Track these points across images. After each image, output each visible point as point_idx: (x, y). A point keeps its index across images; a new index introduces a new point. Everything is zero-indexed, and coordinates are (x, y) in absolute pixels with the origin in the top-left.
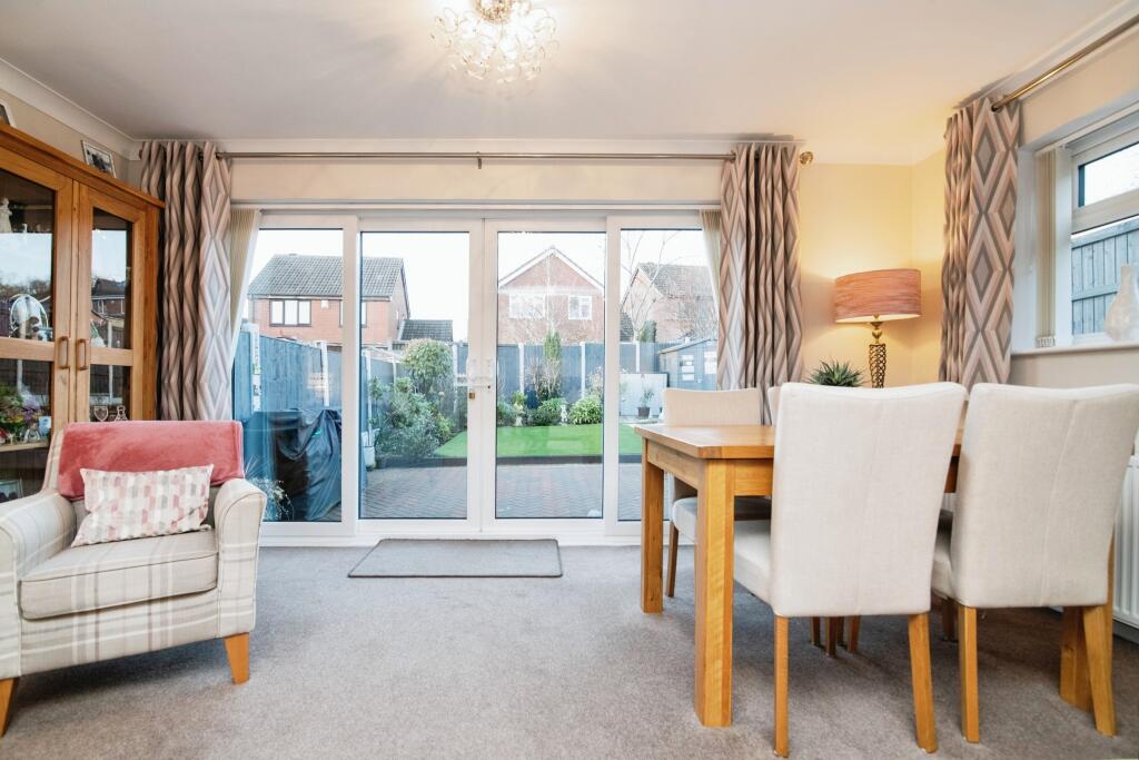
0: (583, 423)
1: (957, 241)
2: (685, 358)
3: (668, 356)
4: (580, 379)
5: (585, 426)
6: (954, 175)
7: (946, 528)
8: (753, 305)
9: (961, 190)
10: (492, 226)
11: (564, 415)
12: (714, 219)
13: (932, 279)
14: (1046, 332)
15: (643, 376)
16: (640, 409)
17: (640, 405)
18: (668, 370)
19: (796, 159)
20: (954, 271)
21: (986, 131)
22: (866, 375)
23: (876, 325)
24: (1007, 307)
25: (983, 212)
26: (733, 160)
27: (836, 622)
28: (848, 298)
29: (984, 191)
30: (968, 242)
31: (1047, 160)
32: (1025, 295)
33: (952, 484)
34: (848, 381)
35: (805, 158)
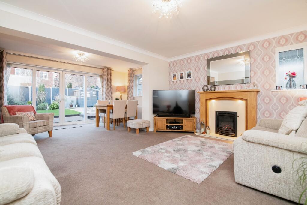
0: (54, 109)
1: (129, 84)
2: (82, 93)
3: (77, 92)
4: (50, 98)
5: (55, 110)
6: (129, 77)
7: (126, 113)
8: (107, 89)
9: (129, 79)
10: (64, 72)
11: (48, 107)
12: (101, 76)
13: (126, 88)
14: (136, 95)
15: (70, 97)
16: (70, 105)
17: (70, 104)
18: (77, 95)
19: (112, 70)
20: (128, 87)
21: (131, 73)
22: (120, 99)
23: (121, 92)
24: (133, 92)
25: (131, 81)
26: (104, 69)
27: (118, 119)
28: (118, 89)
29: (131, 79)
30: (130, 84)
31: (136, 77)
32: (134, 91)
33: (126, 108)
34: (118, 99)
35: (113, 70)
